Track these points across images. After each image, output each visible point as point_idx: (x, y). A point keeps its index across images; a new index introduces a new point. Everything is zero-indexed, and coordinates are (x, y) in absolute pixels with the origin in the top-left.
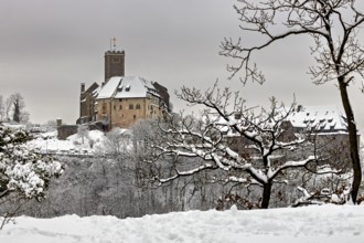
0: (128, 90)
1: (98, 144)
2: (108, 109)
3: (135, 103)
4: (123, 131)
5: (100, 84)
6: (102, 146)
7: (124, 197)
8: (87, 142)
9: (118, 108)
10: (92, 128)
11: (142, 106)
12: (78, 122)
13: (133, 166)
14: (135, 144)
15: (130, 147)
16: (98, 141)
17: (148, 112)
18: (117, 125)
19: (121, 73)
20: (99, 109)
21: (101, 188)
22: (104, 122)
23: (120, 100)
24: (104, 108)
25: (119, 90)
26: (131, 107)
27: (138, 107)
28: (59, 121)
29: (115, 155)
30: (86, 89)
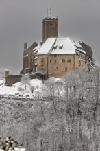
0: (61, 48)
1: (37, 90)
2: (46, 62)
3: (66, 58)
4: (57, 79)
5: (39, 44)
6: (41, 91)
7: (58, 132)
8: (28, 88)
9: (53, 62)
10: (32, 77)
11: (72, 61)
12: (22, 72)
13: (65, 107)
14: (67, 90)
15: (62, 92)
16: (38, 87)
17: (77, 65)
18: (52, 75)
19: (56, 35)
20: (38, 62)
21: (40, 125)
22: (42, 73)
23: (55, 55)
24: (42, 62)
25: (54, 48)
26: (64, 61)
27: (69, 61)
28: (7, 72)
29: (51, 98)
30: (28, 47)
